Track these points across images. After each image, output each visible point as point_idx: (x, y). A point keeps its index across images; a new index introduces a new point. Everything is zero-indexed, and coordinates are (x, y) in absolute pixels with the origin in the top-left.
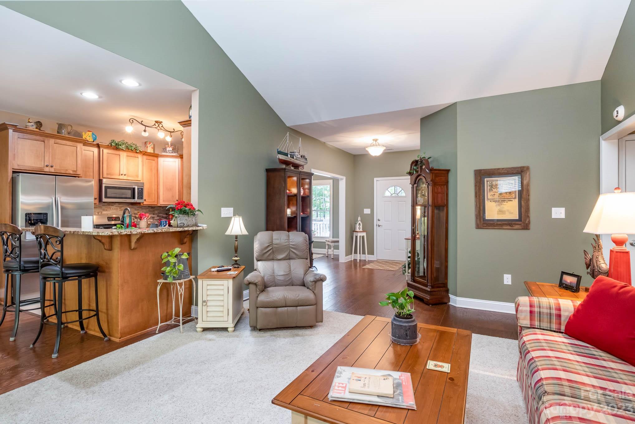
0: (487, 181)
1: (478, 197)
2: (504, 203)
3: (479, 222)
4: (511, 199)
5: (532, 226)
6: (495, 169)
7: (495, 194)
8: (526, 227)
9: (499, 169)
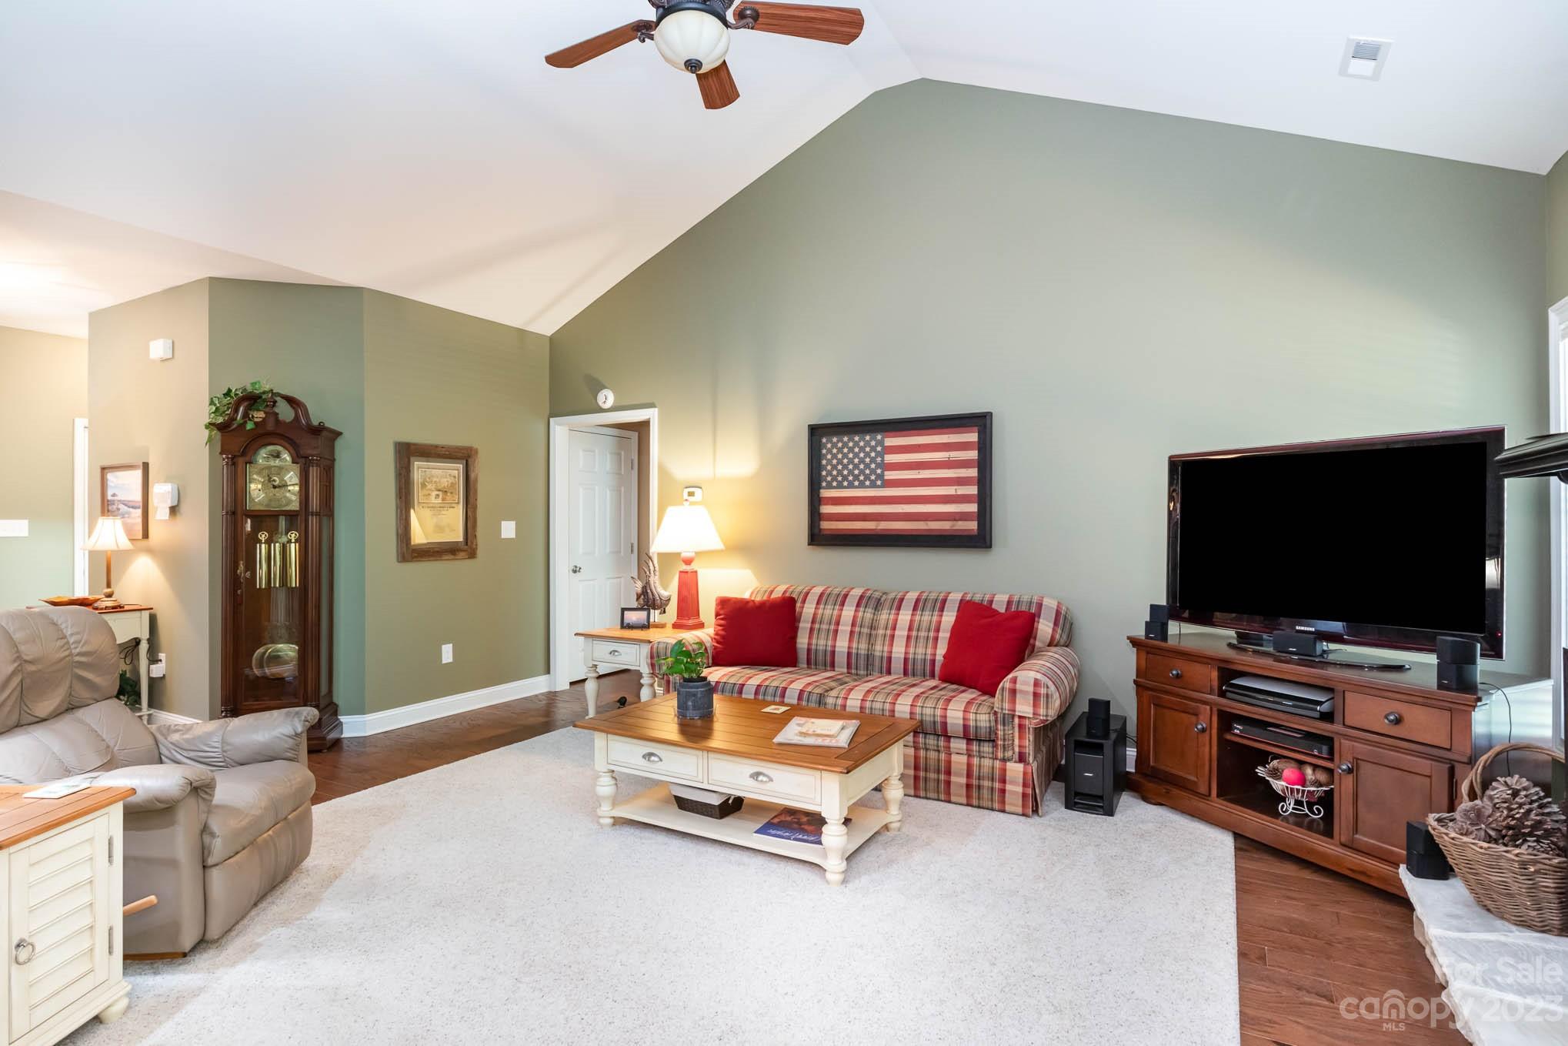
0: (418, 468)
1: (403, 498)
2: (443, 512)
3: (405, 549)
4: (453, 505)
5: (480, 552)
6: (432, 446)
7: (429, 494)
8: (472, 555)
9: (437, 446)
